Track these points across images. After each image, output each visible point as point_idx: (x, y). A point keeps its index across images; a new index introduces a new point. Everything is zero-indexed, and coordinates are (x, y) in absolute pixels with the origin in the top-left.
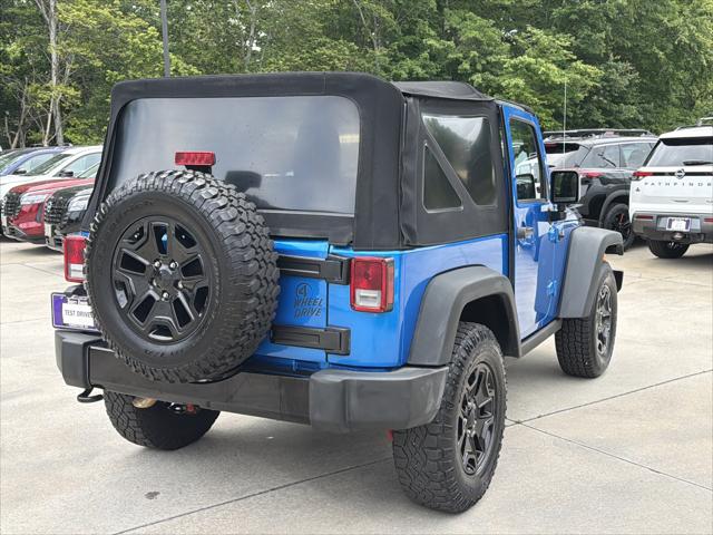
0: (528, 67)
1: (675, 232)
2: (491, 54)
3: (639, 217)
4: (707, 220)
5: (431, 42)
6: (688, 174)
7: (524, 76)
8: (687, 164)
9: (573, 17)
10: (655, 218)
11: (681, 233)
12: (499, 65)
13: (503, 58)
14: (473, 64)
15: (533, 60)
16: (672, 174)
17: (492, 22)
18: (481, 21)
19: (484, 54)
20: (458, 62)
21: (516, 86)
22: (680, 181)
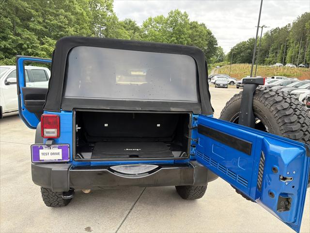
0: (46, 48)
2: (34, 43)
5: (11, 36)
7: (45, 51)
9: (58, 36)
12: (37, 47)
13: (38, 45)
14: (28, 46)
15: (48, 47)
17: (34, 33)
18: (29, 33)
19: (32, 43)
20: (22, 44)
21: (43, 54)
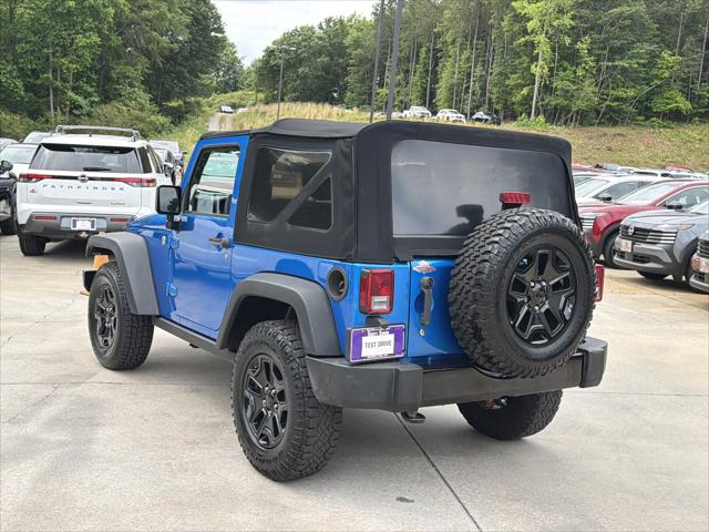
1: (80, 231)
3: (37, 218)
4: (112, 220)
6: (91, 179)
8: (86, 170)
10: (58, 218)
11: (87, 232)
16: (76, 178)
22: (83, 185)
